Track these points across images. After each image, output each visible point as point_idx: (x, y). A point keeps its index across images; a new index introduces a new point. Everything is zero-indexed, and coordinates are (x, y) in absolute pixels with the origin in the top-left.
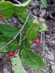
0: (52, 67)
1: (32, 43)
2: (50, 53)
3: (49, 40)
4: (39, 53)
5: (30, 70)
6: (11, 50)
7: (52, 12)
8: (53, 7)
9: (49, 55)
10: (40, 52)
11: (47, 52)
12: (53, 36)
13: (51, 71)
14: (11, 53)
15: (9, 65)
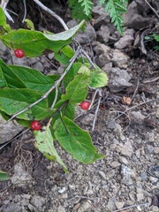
0: (124, 169)
1: (88, 114)
2: (126, 140)
3: (127, 109)
4: (100, 136)
5: (74, 172)
6: (36, 119)
7: (147, 38)
8: (151, 25)
9: (121, 144)
10: (103, 134)
11: (119, 136)
12: (141, 99)
13: (119, 177)
14: (36, 124)
15: (28, 158)
